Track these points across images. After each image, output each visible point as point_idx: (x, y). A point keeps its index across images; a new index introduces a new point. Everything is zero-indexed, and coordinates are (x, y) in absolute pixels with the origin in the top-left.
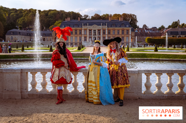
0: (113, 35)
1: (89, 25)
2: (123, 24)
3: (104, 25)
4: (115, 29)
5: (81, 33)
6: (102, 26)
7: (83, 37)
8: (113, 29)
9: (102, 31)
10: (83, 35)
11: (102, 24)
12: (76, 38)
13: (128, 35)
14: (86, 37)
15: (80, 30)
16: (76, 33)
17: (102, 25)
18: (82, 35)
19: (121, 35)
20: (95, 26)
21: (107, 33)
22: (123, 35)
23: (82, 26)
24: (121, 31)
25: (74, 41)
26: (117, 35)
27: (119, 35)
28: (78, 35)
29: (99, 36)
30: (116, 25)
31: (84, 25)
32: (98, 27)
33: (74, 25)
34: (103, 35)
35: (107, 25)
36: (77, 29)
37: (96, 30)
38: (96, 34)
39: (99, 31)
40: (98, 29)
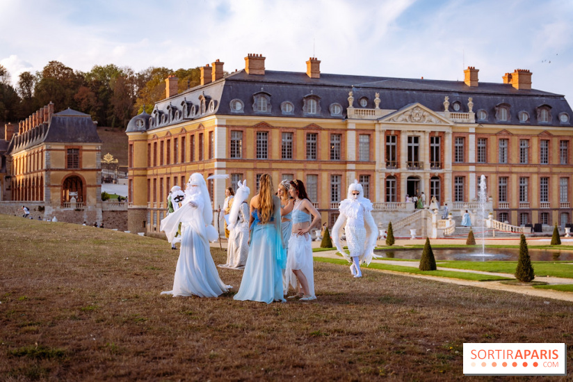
0: (501, 169)
1: (381, 107)
2: (544, 107)
3: (456, 107)
4: (509, 134)
5: (336, 155)
6: (447, 113)
7: (352, 178)
8: (500, 133)
9: (448, 144)
10: (350, 166)
11: (446, 104)
12: (309, 180)
14: (368, 177)
15: (333, 135)
16: (312, 150)
17: (446, 106)
18: (346, 163)
19: (535, 170)
20: (418, 109)
21: (472, 156)
22: (546, 170)
23: (345, 112)
24: (535, 145)
26: (519, 166)
27: (525, 166)
28: (325, 162)
29: (437, 172)
30: (510, 113)
31: (357, 104)
32: (433, 119)
33: (302, 104)
34: (453, 164)
35: (475, 110)
36: (321, 129)
37: (421, 135)
38: (421, 159)
39: (437, 142)
40: (434, 129)
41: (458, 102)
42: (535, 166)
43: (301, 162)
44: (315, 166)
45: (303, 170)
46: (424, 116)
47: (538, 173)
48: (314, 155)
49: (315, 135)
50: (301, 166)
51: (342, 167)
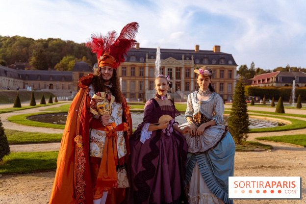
2: (222, 58)
3: (187, 58)
5: (142, 74)
6: (183, 60)
7: (147, 83)
9: (183, 71)
10: (146, 78)
11: (183, 57)
12: (132, 83)
13: (232, 81)
14: (153, 82)
15: (140, 68)
16: (133, 74)
18: (145, 77)
19: (218, 80)
20: (171, 59)
21: (192, 75)
22: (222, 80)
23: (145, 60)
24: (218, 71)
25: (128, 90)
27: (214, 79)
28: (137, 77)
29: (178, 81)
30: (209, 60)
31: (149, 58)
32: (177, 63)
33: (130, 58)
34: (185, 78)
35: (194, 60)
36: (136, 66)
37: (173, 68)
38: (173, 76)
39: (179, 70)
40: (177, 66)
41: (188, 57)
42: (218, 79)
43: (129, 77)
44: (134, 78)
45: (130, 79)
46: (173, 62)
47: (219, 82)
48: (134, 75)
49: (134, 68)
50: (129, 78)
51: (143, 79)
